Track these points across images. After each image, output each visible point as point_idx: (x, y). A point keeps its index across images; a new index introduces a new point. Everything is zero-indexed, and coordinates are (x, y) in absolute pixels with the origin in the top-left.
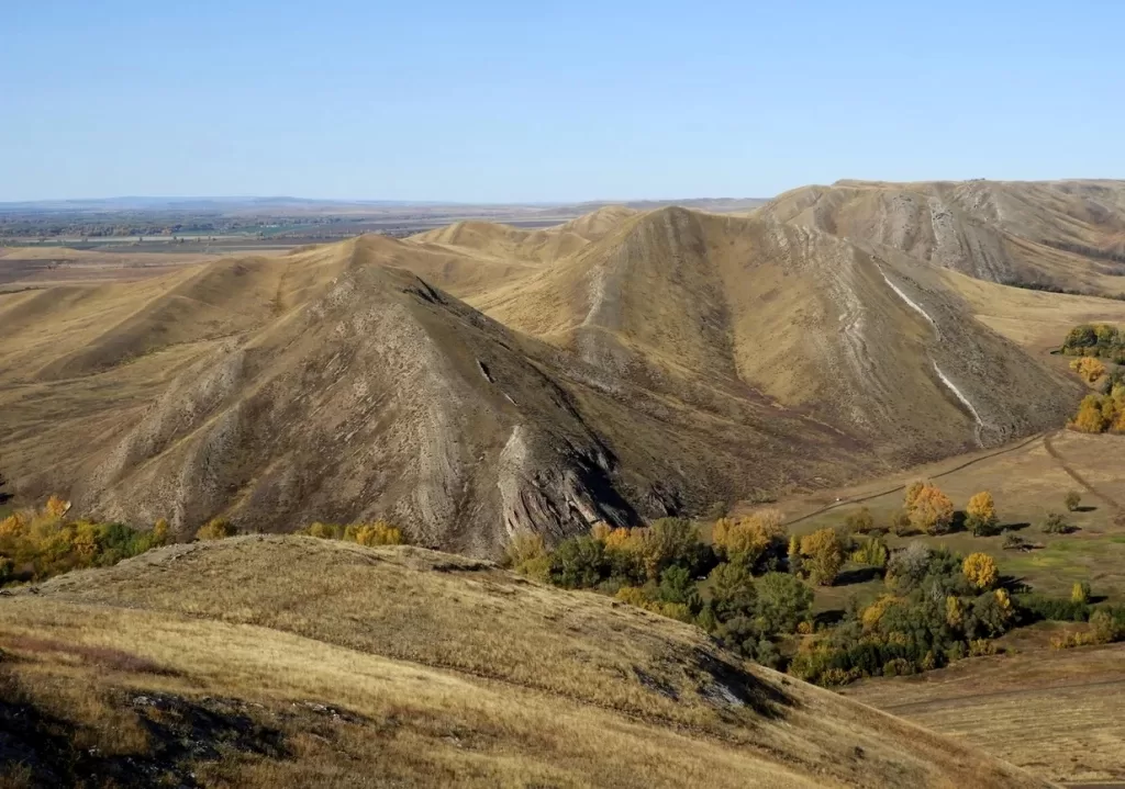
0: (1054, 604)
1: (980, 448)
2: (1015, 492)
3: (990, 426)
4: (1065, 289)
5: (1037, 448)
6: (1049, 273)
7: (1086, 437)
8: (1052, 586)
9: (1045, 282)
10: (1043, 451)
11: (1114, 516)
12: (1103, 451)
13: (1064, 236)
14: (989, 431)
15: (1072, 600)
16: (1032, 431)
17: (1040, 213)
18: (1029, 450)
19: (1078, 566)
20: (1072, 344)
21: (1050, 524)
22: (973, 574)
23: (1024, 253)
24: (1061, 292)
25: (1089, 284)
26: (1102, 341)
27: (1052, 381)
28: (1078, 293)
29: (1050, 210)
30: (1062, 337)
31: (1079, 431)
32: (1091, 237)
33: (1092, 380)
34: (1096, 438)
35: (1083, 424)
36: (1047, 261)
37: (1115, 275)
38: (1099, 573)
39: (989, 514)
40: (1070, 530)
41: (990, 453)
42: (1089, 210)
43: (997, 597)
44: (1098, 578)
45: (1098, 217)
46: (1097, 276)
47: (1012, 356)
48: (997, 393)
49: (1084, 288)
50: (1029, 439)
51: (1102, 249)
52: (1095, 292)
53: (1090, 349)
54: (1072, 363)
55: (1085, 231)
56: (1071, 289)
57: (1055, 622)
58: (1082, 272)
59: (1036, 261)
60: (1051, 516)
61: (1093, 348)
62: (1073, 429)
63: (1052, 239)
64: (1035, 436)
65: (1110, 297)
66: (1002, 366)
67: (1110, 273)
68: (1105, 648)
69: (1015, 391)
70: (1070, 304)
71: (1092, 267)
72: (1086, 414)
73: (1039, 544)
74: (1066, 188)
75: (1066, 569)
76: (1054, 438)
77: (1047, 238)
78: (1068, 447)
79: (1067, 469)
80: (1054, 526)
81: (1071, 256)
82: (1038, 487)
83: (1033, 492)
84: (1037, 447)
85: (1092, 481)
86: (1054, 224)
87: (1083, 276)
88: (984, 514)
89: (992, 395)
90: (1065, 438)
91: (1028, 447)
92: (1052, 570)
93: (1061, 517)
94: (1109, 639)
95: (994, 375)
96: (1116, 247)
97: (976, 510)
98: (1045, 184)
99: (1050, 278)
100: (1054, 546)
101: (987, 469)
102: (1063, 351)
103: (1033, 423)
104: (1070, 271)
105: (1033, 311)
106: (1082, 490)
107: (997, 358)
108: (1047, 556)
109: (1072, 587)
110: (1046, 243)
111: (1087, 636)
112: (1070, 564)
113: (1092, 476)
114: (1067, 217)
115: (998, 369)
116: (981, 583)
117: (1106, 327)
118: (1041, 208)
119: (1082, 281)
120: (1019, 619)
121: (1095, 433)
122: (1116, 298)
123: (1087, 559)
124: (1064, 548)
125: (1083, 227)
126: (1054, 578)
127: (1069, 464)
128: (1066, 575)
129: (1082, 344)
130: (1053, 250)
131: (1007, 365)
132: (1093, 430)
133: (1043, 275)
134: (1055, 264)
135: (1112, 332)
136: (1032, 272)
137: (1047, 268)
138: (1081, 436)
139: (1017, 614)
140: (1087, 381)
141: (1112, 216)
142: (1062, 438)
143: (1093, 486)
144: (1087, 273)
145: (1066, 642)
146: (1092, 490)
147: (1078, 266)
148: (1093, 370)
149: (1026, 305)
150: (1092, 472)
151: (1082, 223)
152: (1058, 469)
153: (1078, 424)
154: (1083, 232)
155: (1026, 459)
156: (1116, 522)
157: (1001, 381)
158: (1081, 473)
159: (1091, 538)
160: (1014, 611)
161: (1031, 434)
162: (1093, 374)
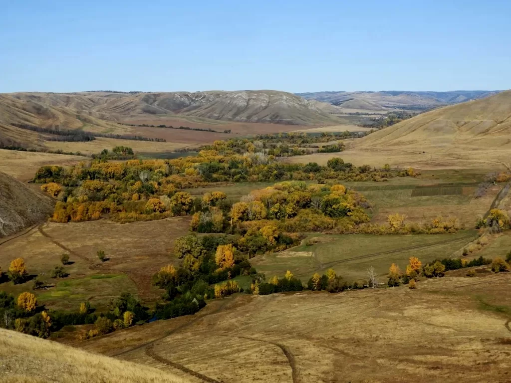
0: (72, 316)
1: (4, 236)
2: (31, 257)
3: (7, 223)
4: (28, 149)
5: (36, 234)
6: (18, 141)
7: (61, 225)
8: (67, 306)
9: (16, 146)
10: (39, 234)
11: (89, 265)
12: (72, 232)
13: (23, 121)
14: (8, 226)
15: (80, 312)
16: (30, 224)
17: (9, 109)
18: (31, 234)
19: (78, 294)
20: (39, 177)
21: (57, 273)
22: (24, 304)
23: (4, 131)
24: (26, 150)
25: (40, 146)
26: (55, 174)
27: (36, 196)
28: (35, 151)
29: (13, 108)
30: (33, 174)
31: (57, 222)
32: (37, 121)
33: (55, 195)
34: (66, 225)
35: (57, 218)
36: (15, 135)
37: (53, 141)
38: (90, 296)
39: (22, 271)
40: (66, 275)
41: (10, 238)
42: (34, 107)
43: (42, 316)
44: (90, 299)
45: (39, 111)
46: (43, 141)
47: (13, 184)
48: (8, 204)
49: (38, 148)
50: (30, 228)
51: (44, 127)
52: (44, 150)
53: (49, 179)
54: (42, 187)
55: (34, 119)
56: (30, 149)
57: (75, 326)
58: (35, 140)
59: (11, 134)
60: (56, 268)
61: (51, 178)
62: (51, 221)
63: (17, 123)
64: (33, 227)
65: (52, 152)
66: (9, 190)
67: (50, 140)
68: (106, 337)
69: (18, 203)
70: (32, 157)
71: (40, 137)
72: (58, 213)
73: (52, 285)
74: (18, 96)
75: (72, 296)
76: (43, 226)
77: (14, 122)
78: (53, 231)
79: (55, 242)
80: (58, 274)
81: (28, 132)
82: (42, 254)
83: (40, 257)
84: (35, 232)
85: (70, 247)
86: (16, 115)
87: (36, 142)
88: (20, 271)
89: (6, 205)
90: (50, 226)
91: (30, 233)
92: (64, 298)
93: (62, 268)
94: (107, 331)
95: (5, 194)
96: (51, 126)
97: (15, 269)
98: (6, 95)
99: (19, 144)
100: (61, 284)
101: (10, 247)
102: (34, 182)
103: (30, 219)
104: (29, 139)
105: (13, 161)
106: (67, 253)
107: (5, 185)
108: (58, 290)
109: (80, 306)
110: (13, 125)
111: (96, 332)
112: (73, 293)
113: (71, 245)
114: (23, 111)
115: (7, 191)
116: (29, 309)
117: (56, 167)
118: (8, 107)
119: (36, 144)
120: (55, 327)
121: (64, 222)
122: (56, 153)
123: (81, 289)
124: (67, 285)
125: (31, 116)
126: (66, 302)
127: (55, 240)
128: (73, 299)
129: (45, 177)
130: (18, 128)
131: (11, 189)
132: (63, 221)
133: (15, 142)
134: (21, 136)
135: (60, 169)
136: (9, 141)
137: (17, 138)
138: (58, 224)
139: (54, 324)
140: (53, 195)
141: (47, 109)
142: (48, 227)
143: (72, 250)
144: (38, 140)
145: (85, 336)
146: (73, 253)
147: (34, 137)
148: (55, 190)
149: (8, 158)
150: (69, 243)
151: (32, 114)
152: (50, 243)
153: (55, 218)
154: (32, 119)
155: (32, 239)
156: (90, 268)
157: (10, 198)
158: (63, 244)
159: (79, 278)
160: (52, 323)
161: (30, 226)
162: (55, 192)
